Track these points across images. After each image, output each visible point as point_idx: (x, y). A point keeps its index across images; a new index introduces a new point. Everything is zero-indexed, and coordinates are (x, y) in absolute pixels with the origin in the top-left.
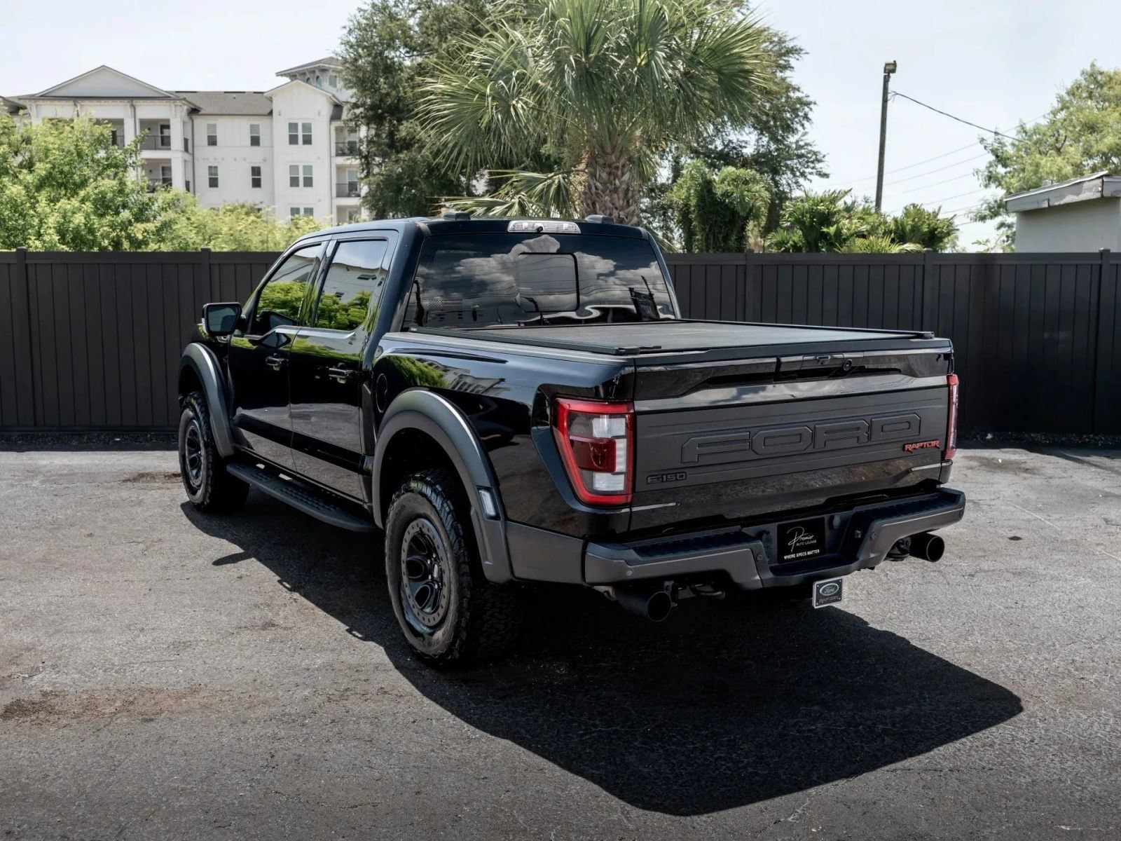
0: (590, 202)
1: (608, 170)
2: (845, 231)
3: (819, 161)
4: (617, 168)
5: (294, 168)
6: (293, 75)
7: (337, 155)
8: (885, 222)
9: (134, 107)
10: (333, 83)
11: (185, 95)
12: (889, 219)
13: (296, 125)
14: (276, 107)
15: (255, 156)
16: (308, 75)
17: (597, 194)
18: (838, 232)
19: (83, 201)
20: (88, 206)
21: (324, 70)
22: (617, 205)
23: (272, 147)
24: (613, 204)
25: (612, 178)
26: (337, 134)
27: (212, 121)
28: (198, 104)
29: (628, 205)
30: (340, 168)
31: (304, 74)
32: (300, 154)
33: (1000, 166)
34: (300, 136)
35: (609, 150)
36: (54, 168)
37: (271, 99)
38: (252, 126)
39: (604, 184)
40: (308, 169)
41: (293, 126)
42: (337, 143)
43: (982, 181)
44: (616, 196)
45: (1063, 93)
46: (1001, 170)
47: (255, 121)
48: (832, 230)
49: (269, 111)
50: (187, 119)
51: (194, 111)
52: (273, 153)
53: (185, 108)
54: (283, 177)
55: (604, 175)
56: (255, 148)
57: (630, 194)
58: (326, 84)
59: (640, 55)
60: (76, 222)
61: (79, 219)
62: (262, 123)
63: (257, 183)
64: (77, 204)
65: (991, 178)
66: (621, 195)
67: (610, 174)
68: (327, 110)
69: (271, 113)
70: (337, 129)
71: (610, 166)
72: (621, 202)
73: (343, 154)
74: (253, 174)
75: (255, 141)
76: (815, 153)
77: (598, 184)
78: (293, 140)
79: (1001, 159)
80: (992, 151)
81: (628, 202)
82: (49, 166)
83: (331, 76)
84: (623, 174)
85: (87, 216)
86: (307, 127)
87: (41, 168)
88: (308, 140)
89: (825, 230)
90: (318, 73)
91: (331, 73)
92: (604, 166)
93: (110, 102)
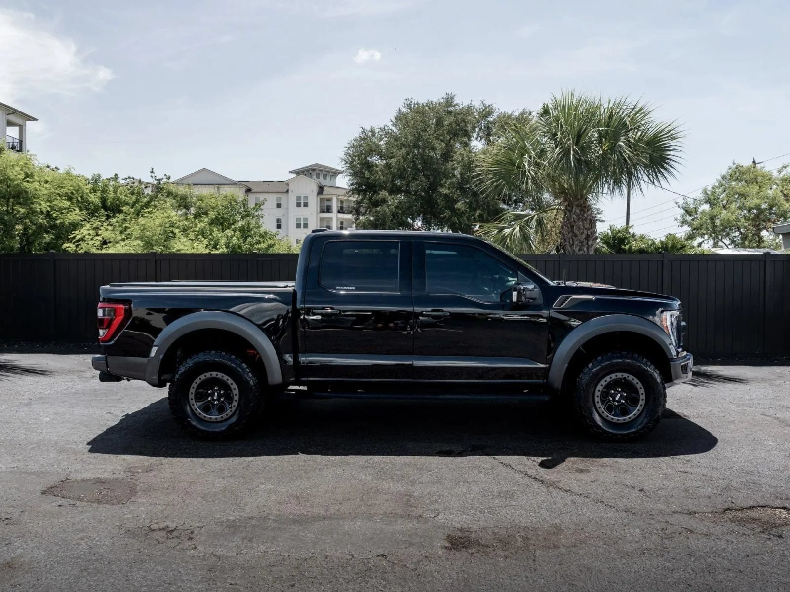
0: (569, 226)
1: (579, 208)
2: (633, 248)
3: (600, 214)
4: (585, 207)
5: (299, 219)
6: (298, 172)
7: (321, 212)
8: (654, 243)
9: (218, 188)
10: (318, 176)
11: (243, 183)
12: (657, 242)
13: (300, 197)
14: (291, 188)
15: (279, 213)
16: (305, 173)
17: (574, 221)
18: (630, 247)
19: (234, 231)
20: (238, 234)
21: (313, 170)
22: (586, 227)
23: (288, 208)
24: (584, 227)
25: (582, 212)
26: (321, 202)
27: (258, 195)
28: (250, 186)
29: (592, 228)
30: (322, 219)
31: (304, 172)
32: (303, 212)
33: (688, 216)
34: (302, 203)
35: (579, 197)
36: (219, 214)
37: (288, 185)
38: (277, 198)
39: (578, 216)
40: (306, 219)
41: (299, 198)
42: (321, 206)
43: (680, 224)
44: (585, 222)
45: (720, 178)
46: (689, 218)
47: (279, 195)
48: (627, 246)
49: (286, 190)
50: (245, 194)
51: (249, 191)
52: (288, 212)
53: (245, 189)
54: (293, 223)
55: (578, 211)
56: (279, 209)
57: (592, 222)
58: (314, 177)
59: (605, 145)
60: (234, 242)
61: (234, 241)
62: (283, 197)
63: (279, 227)
64: (232, 233)
65: (684, 222)
66: (588, 222)
67: (581, 210)
68: (316, 190)
69: (288, 191)
70: (321, 199)
71: (581, 206)
72: (588, 226)
73: (324, 212)
74: (278, 222)
75: (279, 205)
76: (598, 209)
77: (574, 216)
78: (299, 205)
79: (688, 212)
80: (684, 208)
81: (592, 226)
82: (216, 213)
83: (317, 173)
84: (588, 211)
85: (238, 239)
86: (306, 198)
87: (212, 214)
88: (306, 205)
89: (623, 247)
90: (310, 171)
91: (317, 171)
92: (577, 206)
93: (207, 186)
